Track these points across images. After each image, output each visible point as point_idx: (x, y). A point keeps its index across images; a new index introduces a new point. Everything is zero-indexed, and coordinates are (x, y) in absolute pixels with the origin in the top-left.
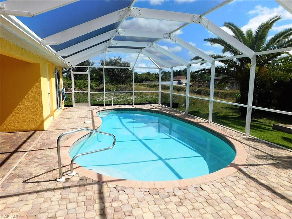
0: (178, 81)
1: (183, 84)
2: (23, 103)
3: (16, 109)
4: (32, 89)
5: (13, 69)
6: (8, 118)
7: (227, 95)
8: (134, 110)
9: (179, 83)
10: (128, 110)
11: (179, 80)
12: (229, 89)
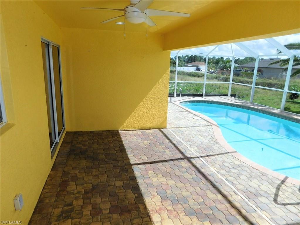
0: (196, 67)
1: (201, 70)
2: (149, 96)
3: (142, 104)
4: (159, 81)
5: (143, 57)
6: (132, 114)
7: (257, 84)
8: (209, 103)
9: (198, 69)
10: (203, 103)
11: (198, 66)
12: (259, 78)
